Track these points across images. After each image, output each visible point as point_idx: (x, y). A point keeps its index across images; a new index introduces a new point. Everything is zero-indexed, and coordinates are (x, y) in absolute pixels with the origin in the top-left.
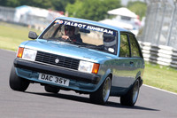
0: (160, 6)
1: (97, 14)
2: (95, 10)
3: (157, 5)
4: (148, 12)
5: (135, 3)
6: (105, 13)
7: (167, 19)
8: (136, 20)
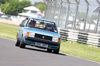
0: (53, 5)
1: (18, 9)
2: (16, 8)
3: (52, 4)
4: (47, 9)
5: (39, 3)
6: (22, 9)
7: (57, 12)
8: (40, 13)
